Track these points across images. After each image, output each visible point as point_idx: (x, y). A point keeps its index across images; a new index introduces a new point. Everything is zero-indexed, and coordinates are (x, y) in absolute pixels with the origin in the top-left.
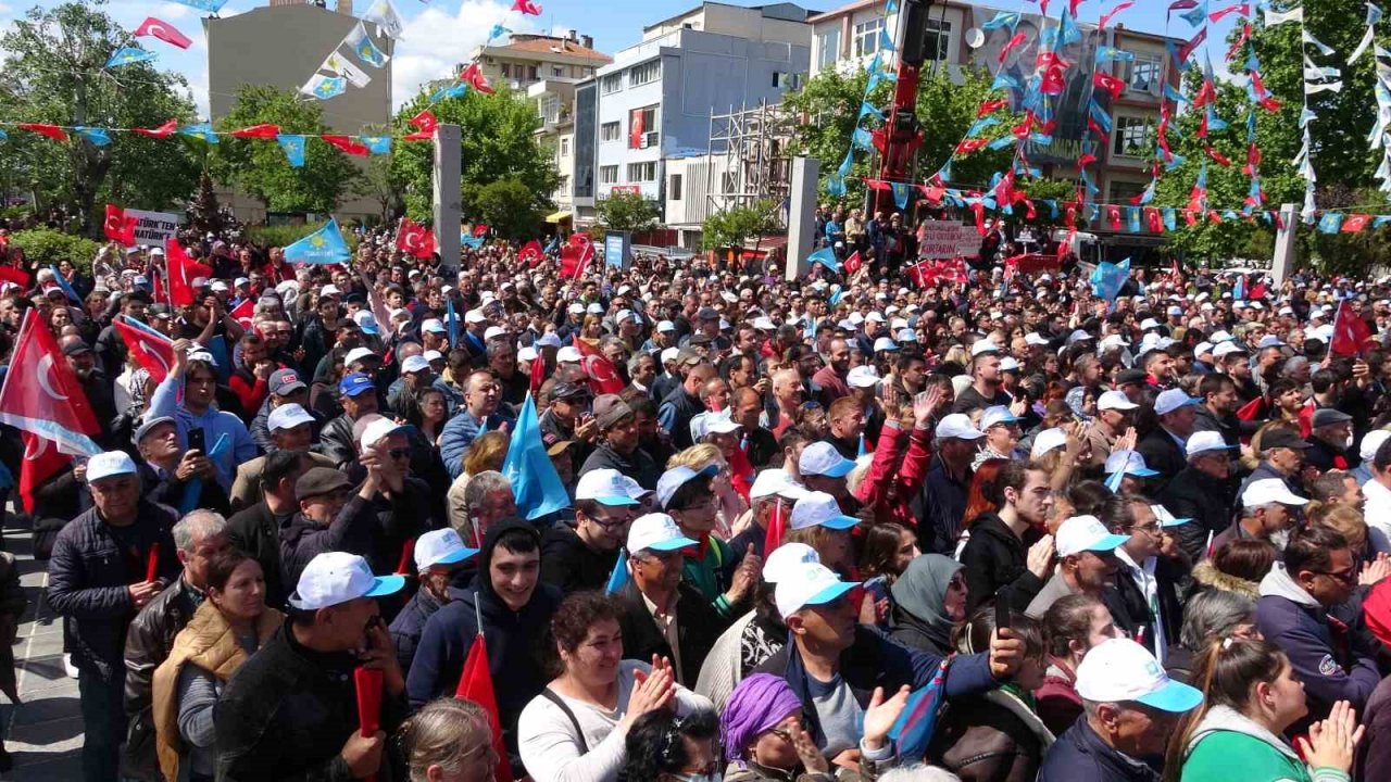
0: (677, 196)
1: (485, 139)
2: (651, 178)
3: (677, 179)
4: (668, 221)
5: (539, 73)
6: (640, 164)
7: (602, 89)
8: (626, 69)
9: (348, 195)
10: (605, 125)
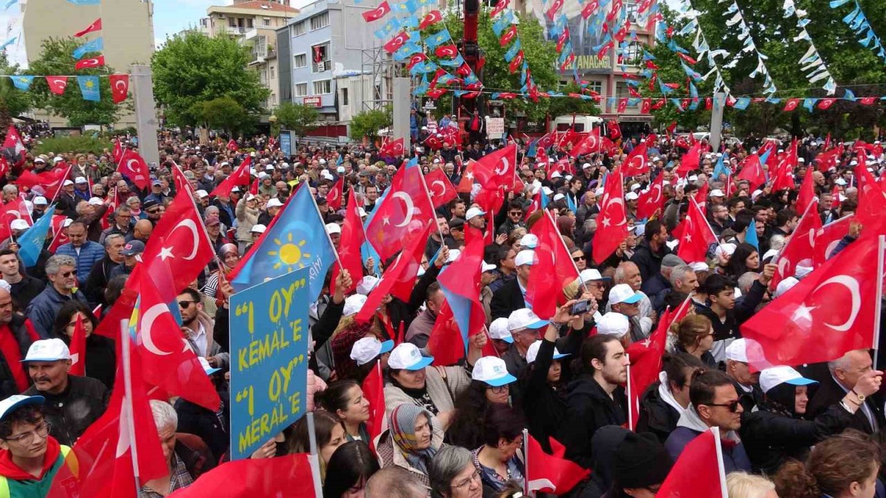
0: (346, 103)
1: (213, 70)
2: (328, 91)
3: (345, 90)
4: (341, 120)
5: (254, 22)
6: (321, 82)
7: (293, 34)
8: (307, 19)
9: (124, 111)
10: (296, 57)
